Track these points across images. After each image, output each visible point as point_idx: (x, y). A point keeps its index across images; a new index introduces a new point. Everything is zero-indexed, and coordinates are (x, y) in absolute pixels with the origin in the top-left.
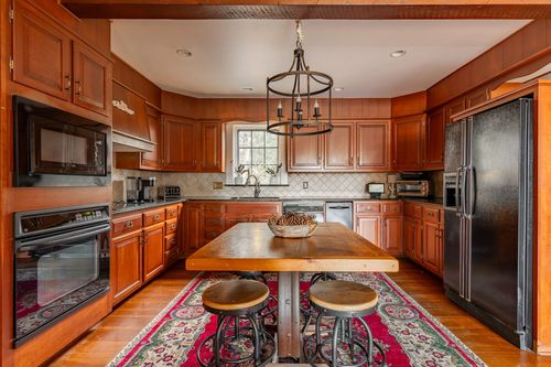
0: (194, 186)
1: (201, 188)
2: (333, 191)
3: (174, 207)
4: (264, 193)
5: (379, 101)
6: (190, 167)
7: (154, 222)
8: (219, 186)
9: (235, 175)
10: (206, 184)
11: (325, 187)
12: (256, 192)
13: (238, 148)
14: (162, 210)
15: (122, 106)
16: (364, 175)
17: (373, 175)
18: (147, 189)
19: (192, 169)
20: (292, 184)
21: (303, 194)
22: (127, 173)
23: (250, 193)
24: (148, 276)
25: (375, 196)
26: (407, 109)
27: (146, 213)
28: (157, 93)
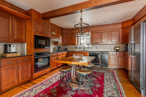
0: (70, 48)
1: (72, 49)
2: (104, 49)
3: (65, 53)
4: (86, 50)
5: (117, 24)
6: (69, 44)
7: (60, 55)
8: (76, 48)
9: (79, 46)
10: (73, 48)
11: (102, 48)
12: (84, 50)
13: (80, 39)
14: (62, 53)
15: (54, 33)
16: (114, 45)
17: (117, 45)
18: (60, 49)
19: (70, 44)
20: (93, 47)
21: (96, 50)
22: (56, 46)
23: (82, 50)
24: (58, 66)
25: (117, 51)
26: (126, 25)
27: (58, 54)
28: (62, 29)
